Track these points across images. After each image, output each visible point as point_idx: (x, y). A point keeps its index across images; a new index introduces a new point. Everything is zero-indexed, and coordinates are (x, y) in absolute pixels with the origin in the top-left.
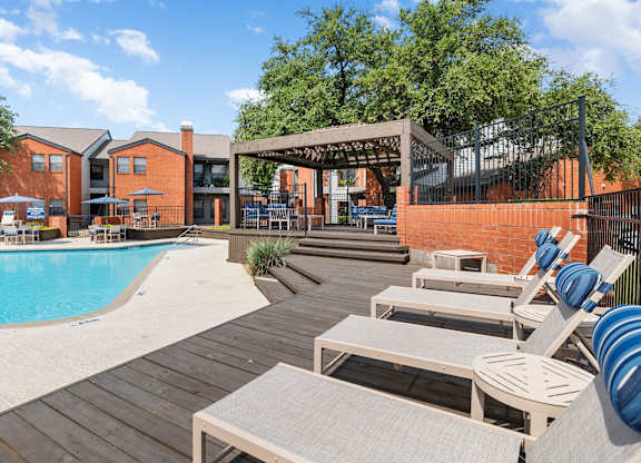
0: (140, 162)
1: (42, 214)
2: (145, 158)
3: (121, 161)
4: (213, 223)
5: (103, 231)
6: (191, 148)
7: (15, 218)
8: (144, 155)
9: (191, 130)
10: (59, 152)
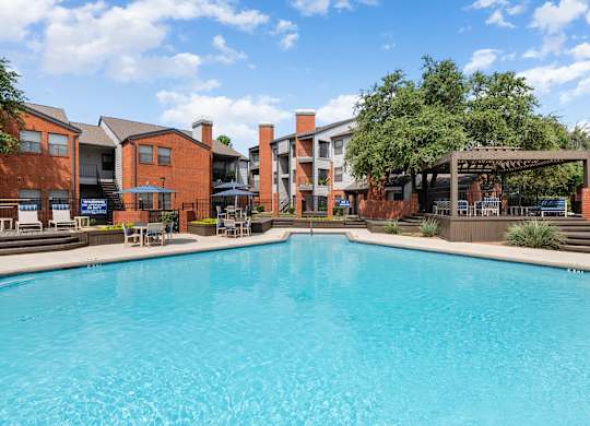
0: (165, 153)
1: (103, 208)
2: (170, 149)
3: (143, 150)
6: (211, 142)
8: (169, 145)
9: (211, 126)
10: (63, 131)
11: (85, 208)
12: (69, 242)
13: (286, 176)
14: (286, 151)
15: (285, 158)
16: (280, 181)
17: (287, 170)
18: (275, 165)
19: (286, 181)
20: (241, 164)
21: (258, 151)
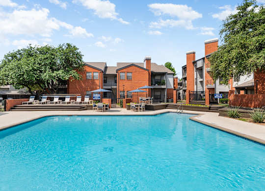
0: (130, 74)
1: (99, 97)
2: (131, 73)
3: (122, 74)
4: (164, 102)
5: (138, 106)
6: (150, 67)
7: (90, 99)
8: (131, 71)
9: (150, 60)
10: (97, 71)
11: (94, 97)
12: (81, 108)
13: (202, 80)
14: (201, 66)
15: (200, 70)
16: (199, 83)
17: (202, 77)
18: (196, 74)
19: (202, 82)
20: (168, 76)
21: (186, 68)
